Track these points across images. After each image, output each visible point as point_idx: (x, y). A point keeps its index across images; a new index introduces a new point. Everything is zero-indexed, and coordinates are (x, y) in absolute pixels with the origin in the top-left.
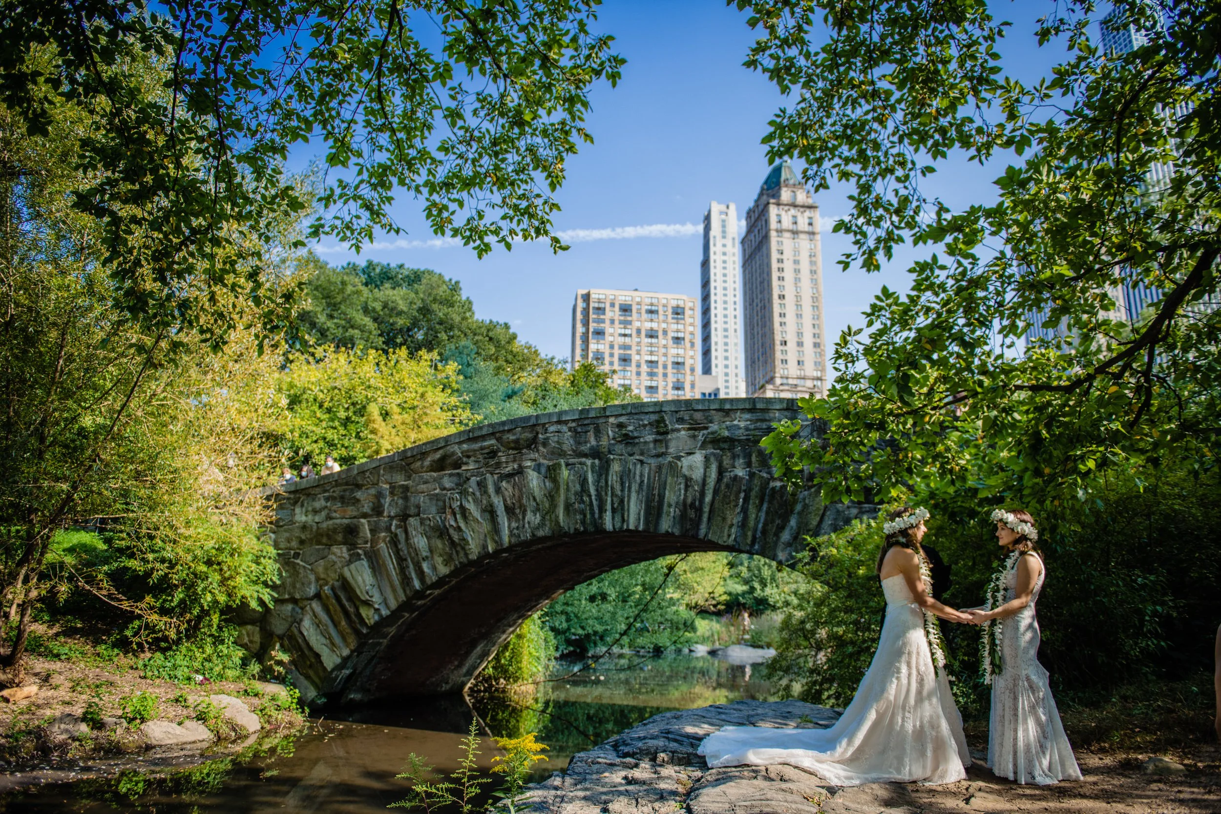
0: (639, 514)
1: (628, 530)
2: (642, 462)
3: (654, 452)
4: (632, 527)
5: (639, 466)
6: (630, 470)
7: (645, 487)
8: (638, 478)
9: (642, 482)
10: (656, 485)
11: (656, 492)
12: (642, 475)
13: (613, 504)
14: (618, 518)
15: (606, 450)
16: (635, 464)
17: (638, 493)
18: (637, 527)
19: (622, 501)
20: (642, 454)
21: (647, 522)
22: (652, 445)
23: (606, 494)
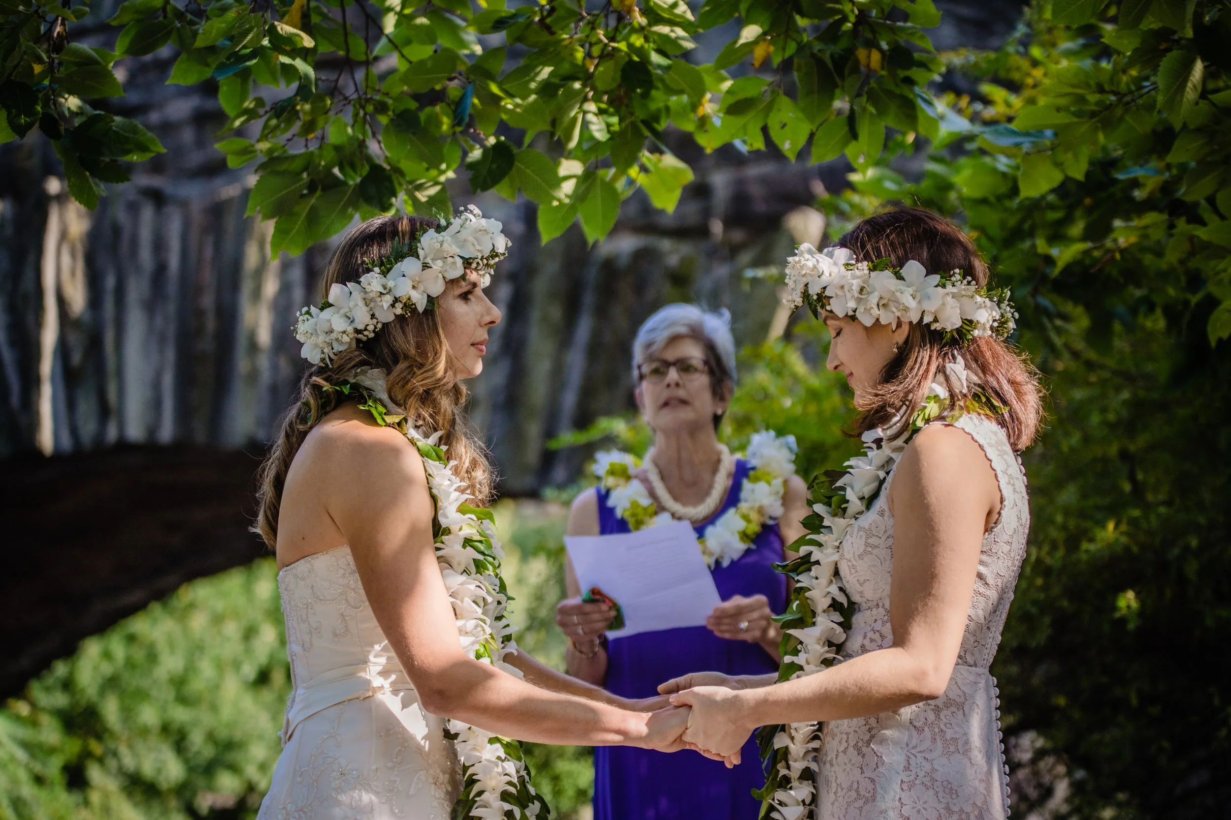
0: (156, 386)
1: (123, 446)
2: (158, 198)
3: (195, 158)
4: (135, 431)
5: (147, 213)
6: (117, 231)
7: (172, 287)
8: (146, 256)
9: (161, 268)
10: (208, 277)
11: (208, 301)
12: (159, 245)
13: (63, 349)
14: (86, 407)
15: (35, 162)
16: (133, 208)
17: (151, 306)
18: (152, 430)
19: (95, 343)
20: (157, 166)
21: (184, 413)
22: (188, 135)
23: (39, 324)
